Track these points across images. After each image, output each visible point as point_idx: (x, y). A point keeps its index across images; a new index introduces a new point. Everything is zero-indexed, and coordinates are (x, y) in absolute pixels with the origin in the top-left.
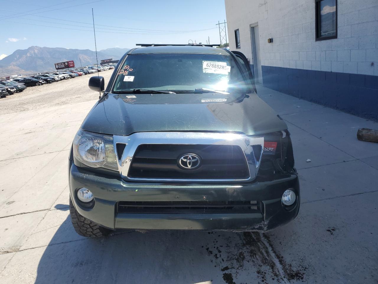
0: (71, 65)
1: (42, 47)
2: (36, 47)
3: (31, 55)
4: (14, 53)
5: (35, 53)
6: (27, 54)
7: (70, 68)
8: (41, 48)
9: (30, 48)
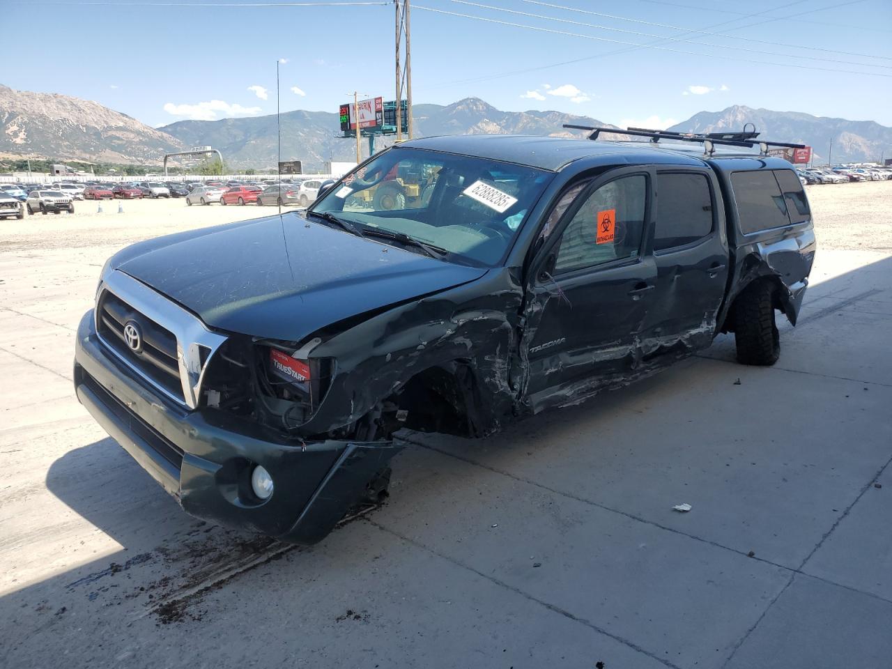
0: (800, 158)
1: (756, 108)
2: (743, 107)
3: (724, 126)
4: (693, 118)
5: (735, 122)
6: (718, 121)
7: (796, 163)
8: (752, 111)
9: (728, 110)
